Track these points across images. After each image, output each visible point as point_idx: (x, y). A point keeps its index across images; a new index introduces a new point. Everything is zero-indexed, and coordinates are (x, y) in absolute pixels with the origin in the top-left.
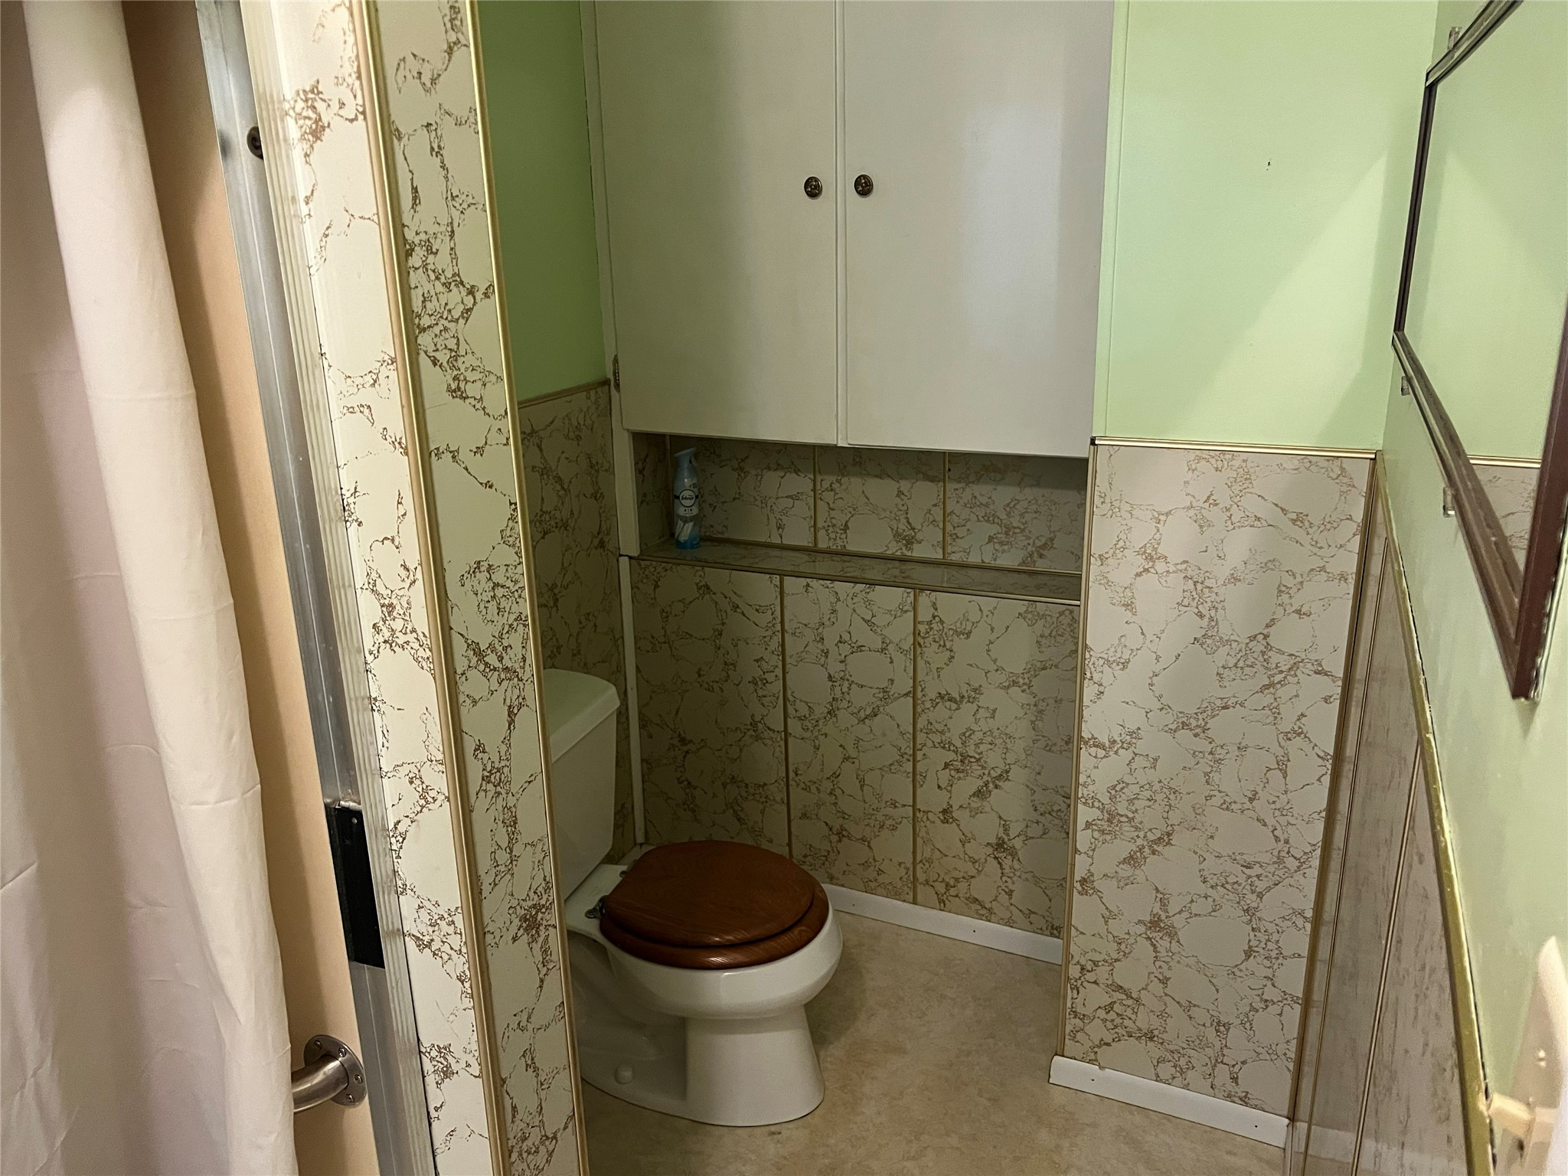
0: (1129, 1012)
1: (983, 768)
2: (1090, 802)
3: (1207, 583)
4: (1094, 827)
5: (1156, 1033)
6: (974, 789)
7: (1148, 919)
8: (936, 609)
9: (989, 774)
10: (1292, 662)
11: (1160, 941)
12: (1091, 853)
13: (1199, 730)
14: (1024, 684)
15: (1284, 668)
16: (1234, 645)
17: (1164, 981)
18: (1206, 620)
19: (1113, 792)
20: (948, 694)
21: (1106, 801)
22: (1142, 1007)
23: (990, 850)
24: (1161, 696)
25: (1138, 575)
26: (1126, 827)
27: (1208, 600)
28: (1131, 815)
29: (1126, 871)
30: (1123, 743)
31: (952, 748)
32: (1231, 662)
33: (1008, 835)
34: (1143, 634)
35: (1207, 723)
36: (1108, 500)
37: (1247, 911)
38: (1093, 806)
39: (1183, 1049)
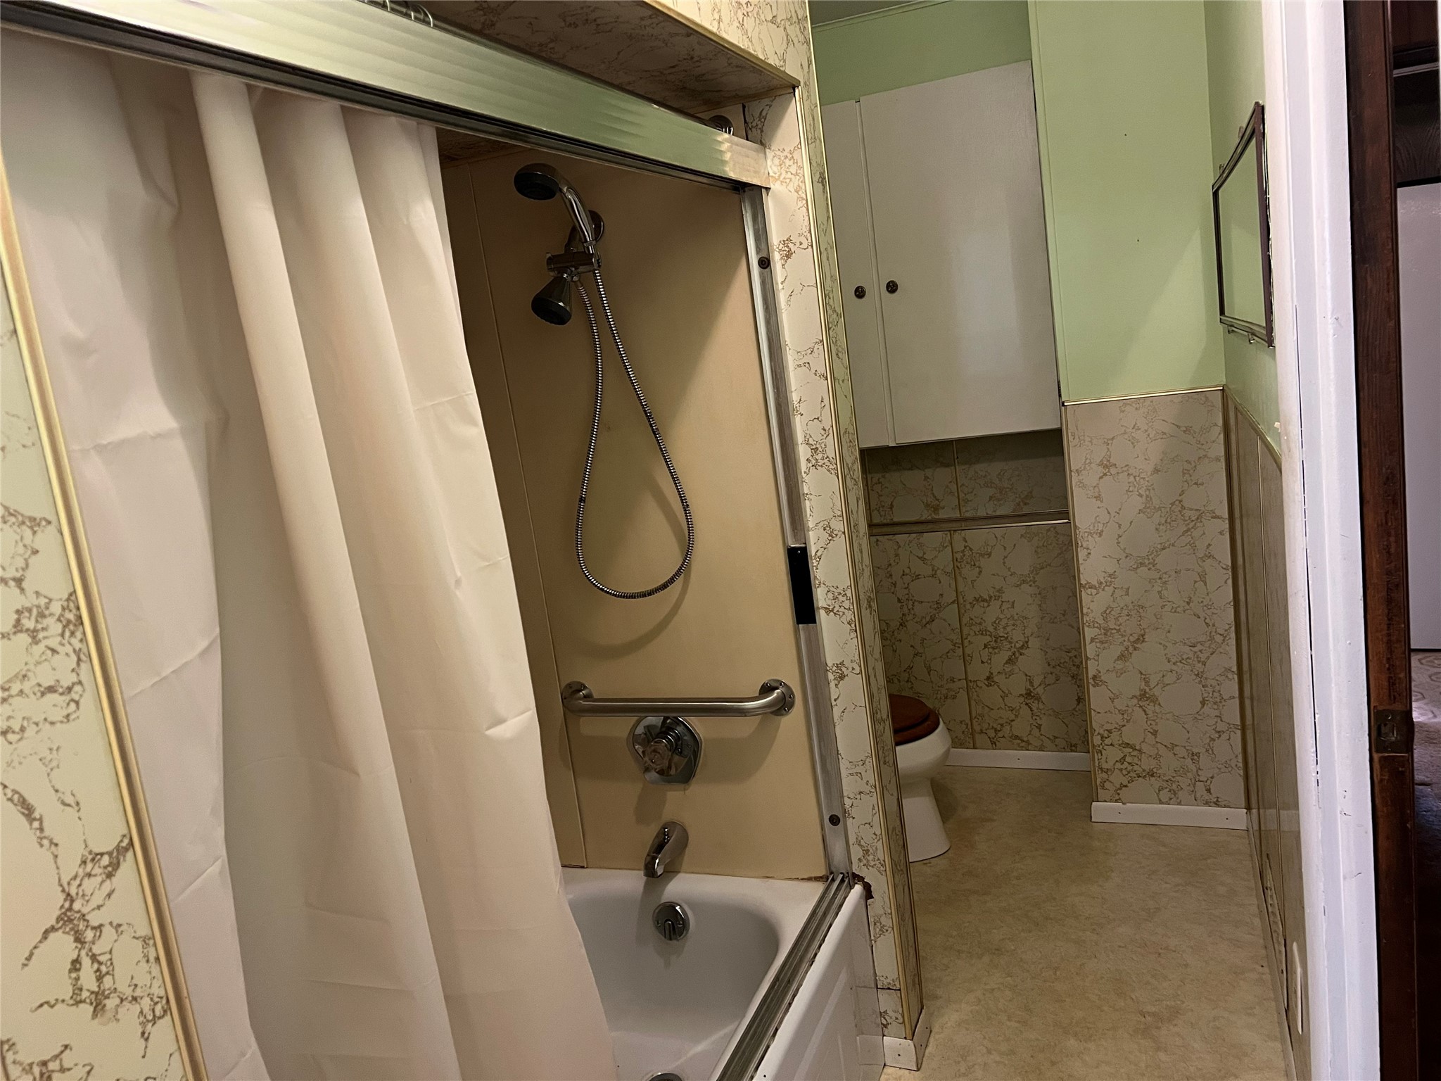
0: (1136, 760)
1: (1010, 643)
2: (1092, 624)
3: (1142, 476)
4: (1096, 640)
5: (1155, 770)
6: (1007, 658)
7: (1138, 694)
8: (966, 542)
9: (1015, 646)
10: (1198, 514)
11: (1148, 707)
12: (1096, 658)
13: (1151, 566)
14: (1030, 581)
15: (1194, 519)
16: (1163, 509)
17: (1155, 733)
18: (1144, 497)
19: (1105, 615)
20: (981, 596)
21: (1101, 622)
22: (1143, 755)
23: (1022, 699)
24: (1125, 549)
25: (1101, 478)
26: (1117, 636)
27: (1144, 486)
28: (1118, 628)
29: (1120, 665)
30: (1106, 583)
31: (988, 633)
32: (1163, 520)
33: (1033, 686)
34: (1109, 513)
35: (1154, 560)
36: (1077, 437)
37: (1197, 675)
38: (1094, 627)
39: (1173, 777)
